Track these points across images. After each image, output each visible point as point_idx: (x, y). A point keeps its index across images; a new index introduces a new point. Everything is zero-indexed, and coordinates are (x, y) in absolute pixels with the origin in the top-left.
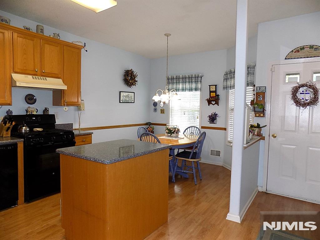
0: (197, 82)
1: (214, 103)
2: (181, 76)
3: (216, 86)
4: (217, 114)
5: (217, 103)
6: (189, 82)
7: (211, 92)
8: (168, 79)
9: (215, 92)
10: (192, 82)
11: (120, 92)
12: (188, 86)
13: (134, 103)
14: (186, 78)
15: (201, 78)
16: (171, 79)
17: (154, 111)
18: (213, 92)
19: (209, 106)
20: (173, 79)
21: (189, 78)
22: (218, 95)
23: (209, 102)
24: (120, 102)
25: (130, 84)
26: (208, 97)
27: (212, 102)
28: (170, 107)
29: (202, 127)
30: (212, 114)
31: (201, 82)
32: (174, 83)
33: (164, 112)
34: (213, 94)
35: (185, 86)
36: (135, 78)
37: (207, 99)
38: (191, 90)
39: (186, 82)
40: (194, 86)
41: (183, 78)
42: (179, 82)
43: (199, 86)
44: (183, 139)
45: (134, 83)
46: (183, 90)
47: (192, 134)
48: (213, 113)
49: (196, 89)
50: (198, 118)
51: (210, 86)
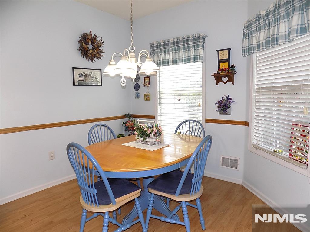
0: (197, 46)
1: (225, 79)
2: (171, 40)
3: (229, 50)
4: (231, 99)
5: (231, 80)
6: (184, 48)
7: (220, 61)
8: (152, 47)
9: (228, 60)
10: (188, 48)
11: (73, 68)
12: (182, 54)
13: (101, 85)
14: (179, 42)
15: (204, 39)
16: (157, 46)
17: (136, 97)
18: (223, 61)
19: (217, 85)
20: (159, 45)
21: (184, 41)
22: (233, 66)
23: (218, 78)
24: (74, 85)
25: (90, 55)
26: (216, 70)
27: (223, 79)
28: (158, 90)
29: (208, 121)
30: (223, 98)
31: (203, 47)
32: (161, 52)
33: (149, 98)
34: (225, 65)
35: (179, 56)
36: (99, 47)
37: (214, 74)
38: (187, 60)
39: (179, 49)
40: (191, 54)
41: (174, 43)
42: (169, 51)
43: (200, 52)
44: (168, 147)
45: (97, 55)
46: (175, 62)
47: (190, 132)
48: (225, 98)
49: (196, 59)
50: (199, 106)
51: (218, 51)
